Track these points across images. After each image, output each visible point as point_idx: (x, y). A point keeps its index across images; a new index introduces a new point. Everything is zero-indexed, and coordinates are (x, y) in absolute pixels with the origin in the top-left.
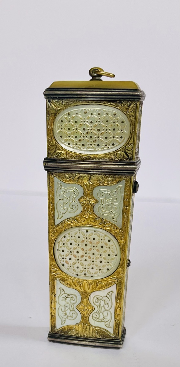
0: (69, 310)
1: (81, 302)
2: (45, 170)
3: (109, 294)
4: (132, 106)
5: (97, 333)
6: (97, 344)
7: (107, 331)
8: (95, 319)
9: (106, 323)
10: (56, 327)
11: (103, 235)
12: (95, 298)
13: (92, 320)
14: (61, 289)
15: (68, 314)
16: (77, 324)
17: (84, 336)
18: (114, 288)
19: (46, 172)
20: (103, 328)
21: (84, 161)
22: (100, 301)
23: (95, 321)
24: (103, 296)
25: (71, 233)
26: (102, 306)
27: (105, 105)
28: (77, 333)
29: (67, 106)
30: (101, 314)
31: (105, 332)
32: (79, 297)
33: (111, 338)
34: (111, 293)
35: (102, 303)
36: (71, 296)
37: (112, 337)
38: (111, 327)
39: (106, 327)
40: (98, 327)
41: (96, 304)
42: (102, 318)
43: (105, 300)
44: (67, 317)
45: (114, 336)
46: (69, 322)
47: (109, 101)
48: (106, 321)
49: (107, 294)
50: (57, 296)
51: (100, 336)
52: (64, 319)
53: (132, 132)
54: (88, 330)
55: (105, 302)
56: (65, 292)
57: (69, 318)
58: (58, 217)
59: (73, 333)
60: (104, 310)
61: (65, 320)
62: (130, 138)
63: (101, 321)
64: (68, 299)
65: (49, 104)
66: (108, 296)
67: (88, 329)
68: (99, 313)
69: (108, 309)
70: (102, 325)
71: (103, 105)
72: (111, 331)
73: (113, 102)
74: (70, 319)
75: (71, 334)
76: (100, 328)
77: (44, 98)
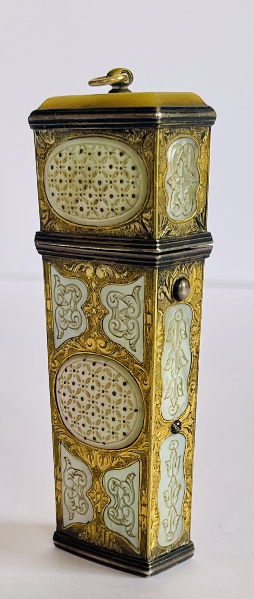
0: (77, 497)
1: (92, 487)
2: (39, 252)
3: (130, 477)
4: (147, 138)
5: (116, 542)
6: (113, 563)
7: (130, 543)
8: (111, 517)
9: (128, 529)
10: (62, 523)
11: (116, 373)
12: (111, 483)
13: (108, 519)
14: (67, 459)
15: (77, 504)
16: (89, 522)
17: (98, 544)
18: (135, 468)
19: (41, 256)
20: (123, 536)
21: (84, 239)
22: (118, 488)
23: (112, 523)
24: (121, 480)
25: (73, 365)
26: (121, 497)
27: (108, 138)
28: (89, 539)
29: (59, 140)
30: (120, 511)
31: (126, 544)
32: (90, 477)
33: (134, 556)
34: (132, 476)
35: (121, 492)
36: (79, 472)
37: (137, 554)
38: (134, 537)
39: (128, 534)
40: (117, 533)
41: (113, 492)
42: (122, 518)
43: (124, 488)
44: (76, 509)
45: (139, 553)
46: (79, 518)
47: (114, 131)
48: (127, 524)
49: (126, 478)
50: (63, 470)
51: (120, 549)
52: (72, 512)
53: (150, 186)
54: (103, 536)
55: (125, 491)
56: (72, 466)
57: (78, 510)
58: (58, 335)
59: (83, 536)
60: (124, 504)
61: (73, 514)
62: (147, 198)
63: (119, 522)
64: (76, 477)
65: (37, 137)
66: (128, 480)
67: (103, 534)
68: (117, 509)
69: (129, 504)
70: (122, 530)
71: (105, 137)
72: (135, 542)
73: (120, 131)
74: (79, 512)
75: (81, 539)
76: (120, 535)
77: (30, 127)
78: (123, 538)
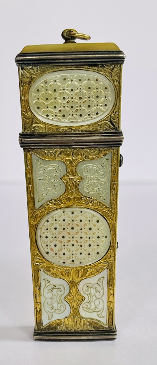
0: (56, 303)
1: (70, 293)
2: (21, 147)
3: (100, 280)
4: (115, 69)
5: (89, 324)
6: (90, 338)
7: (100, 322)
8: (86, 309)
9: (98, 313)
10: (42, 323)
11: (91, 215)
12: (85, 286)
13: (83, 311)
14: (46, 280)
15: (55, 307)
16: (66, 317)
17: (75, 329)
18: (105, 273)
19: (22, 149)
20: (94, 319)
21: (65, 134)
22: (90, 289)
23: (86, 312)
24: (93, 283)
25: (54, 216)
26: (93, 294)
27: (85, 70)
28: (67, 328)
29: (43, 72)
30: (92, 303)
31: (98, 324)
32: (67, 287)
33: (104, 329)
34: (102, 279)
35: (93, 291)
36: (57, 287)
37: (106, 328)
38: (104, 317)
39: (99, 317)
40: (90, 318)
41: (86, 293)
42: (94, 307)
43: (96, 288)
44: (54, 311)
45: (107, 327)
46: (57, 317)
47: (90, 66)
48: (97, 310)
49: (98, 280)
50: (42, 288)
51: (93, 328)
52: (51, 314)
53: (117, 98)
54: (79, 323)
55: (96, 290)
56: (51, 284)
57: (57, 311)
58: (39, 200)
59: (62, 328)
60: (95, 298)
61: (52, 315)
62: (115, 106)
63: (92, 311)
64: (55, 291)
65: (22, 71)
66: (99, 282)
67: (78, 322)
68: (90, 303)
69: (99, 297)
70: (94, 316)
71: (83, 70)
72: (104, 321)
73: (95, 66)
74: (58, 312)
75: (60, 330)
76: (92, 319)
77: (16, 65)
78: (94, 321)
